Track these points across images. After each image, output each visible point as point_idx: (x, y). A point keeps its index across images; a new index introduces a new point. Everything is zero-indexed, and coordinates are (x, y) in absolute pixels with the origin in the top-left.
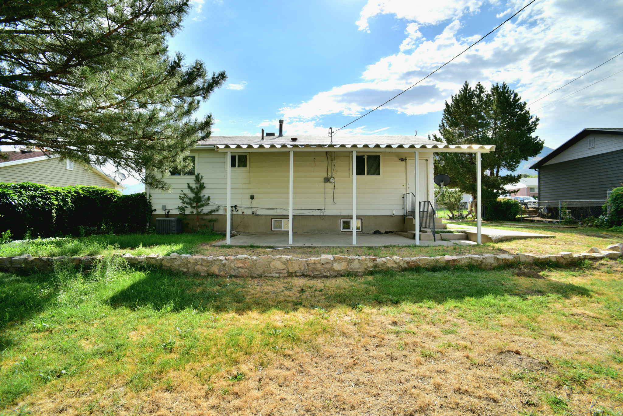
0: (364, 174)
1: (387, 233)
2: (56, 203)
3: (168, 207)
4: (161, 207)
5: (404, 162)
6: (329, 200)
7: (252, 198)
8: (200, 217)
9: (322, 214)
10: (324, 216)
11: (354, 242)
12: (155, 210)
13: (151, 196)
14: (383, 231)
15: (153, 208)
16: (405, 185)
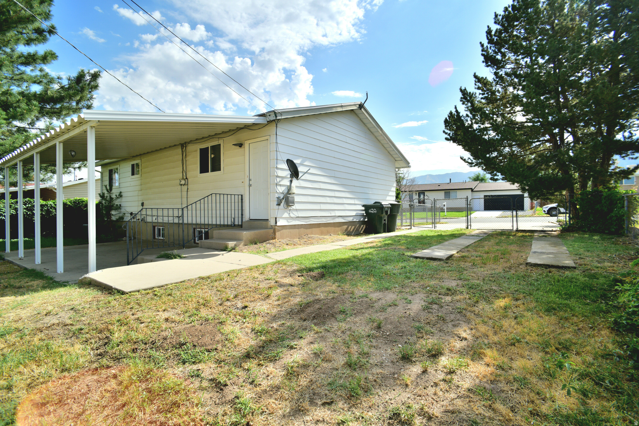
0: (208, 172)
7: (142, 204)
9: (180, 222)
16: (244, 182)
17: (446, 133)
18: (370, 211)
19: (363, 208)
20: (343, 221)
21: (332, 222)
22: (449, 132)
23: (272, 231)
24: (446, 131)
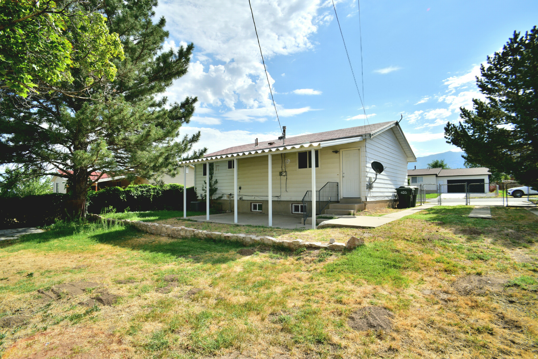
0: (307, 167)
2: (152, 194)
5: (337, 154)
6: (283, 190)
8: (213, 201)
10: (279, 201)
11: (236, 221)
16: (339, 174)
17: (447, 138)
18: (402, 193)
19: (396, 191)
20: (388, 199)
21: (384, 199)
22: (449, 137)
23: (364, 204)
24: (447, 136)
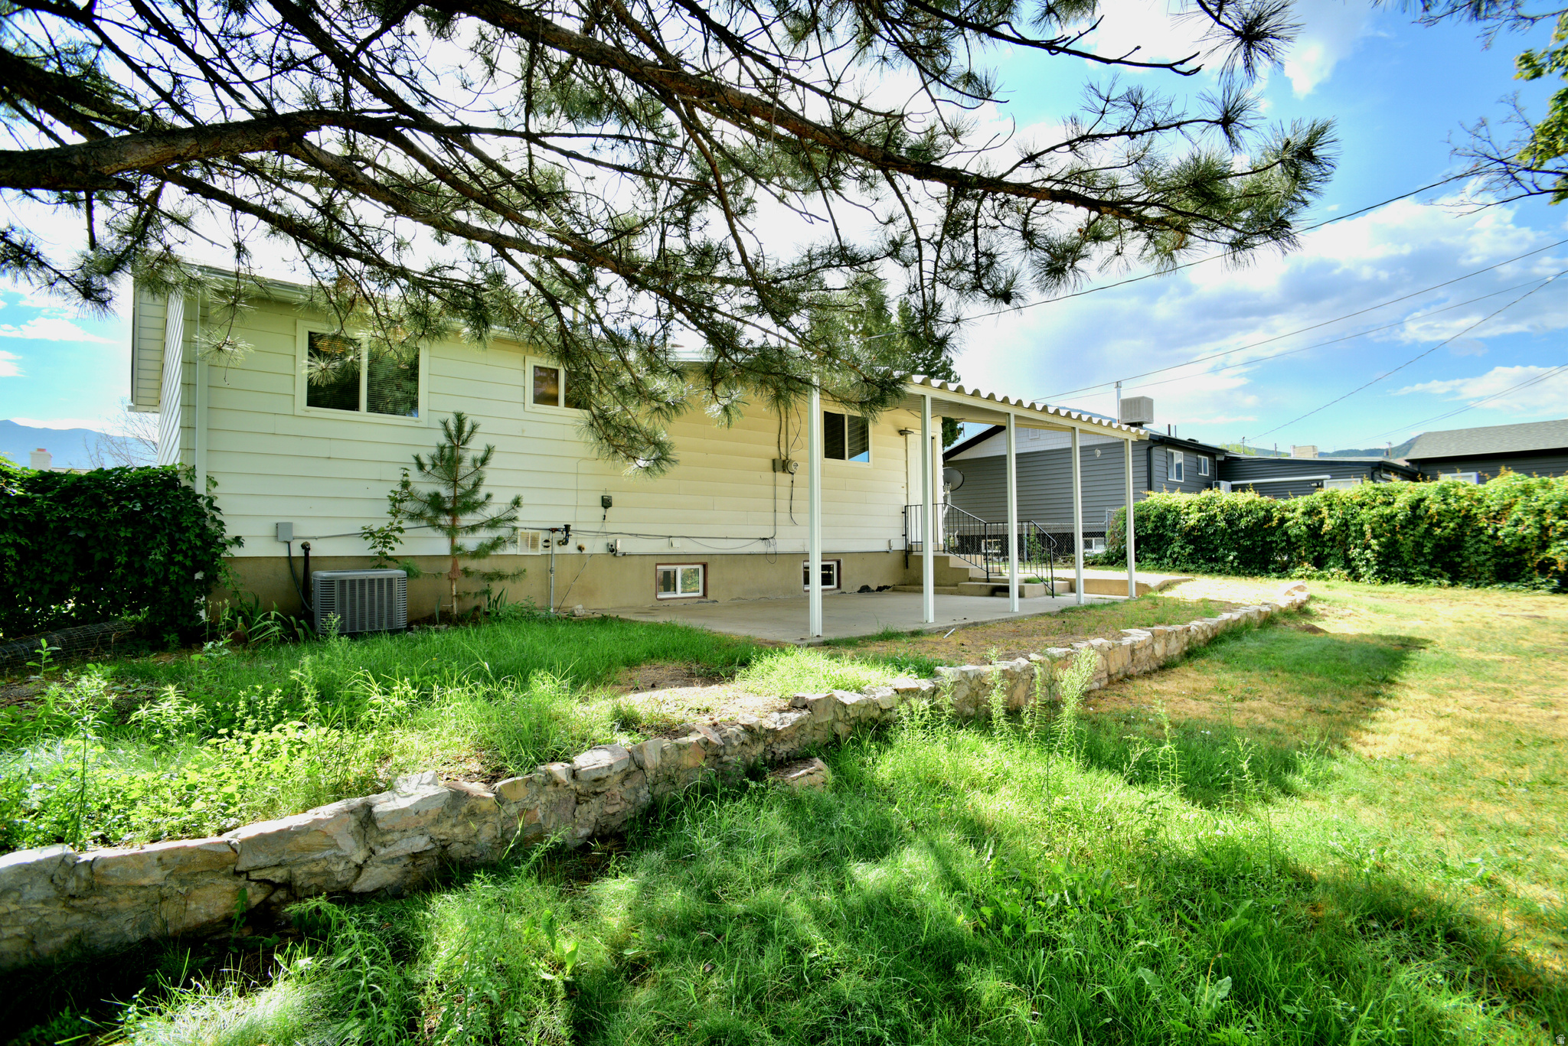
0: (843, 456)
1: (880, 589)
3: (304, 530)
4: (266, 529)
6: (783, 516)
7: (606, 503)
8: (462, 564)
9: (771, 550)
10: (773, 555)
12: (238, 541)
13: (215, 484)
14: (874, 587)
15: (230, 533)
16: (904, 485)
